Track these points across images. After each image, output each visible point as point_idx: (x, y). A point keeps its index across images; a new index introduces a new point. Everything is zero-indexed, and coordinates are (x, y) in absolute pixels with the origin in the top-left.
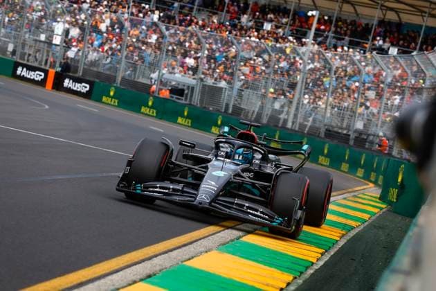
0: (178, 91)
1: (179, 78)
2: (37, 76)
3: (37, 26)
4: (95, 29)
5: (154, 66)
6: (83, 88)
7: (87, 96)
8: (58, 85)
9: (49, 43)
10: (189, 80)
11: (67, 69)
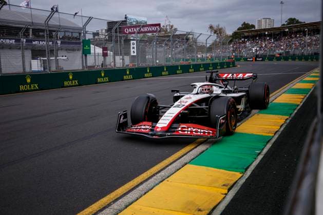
0: (280, 54)
1: (281, 51)
2: (252, 59)
3: (251, 50)
4: (262, 47)
5: (275, 51)
6: (261, 59)
7: (262, 60)
8: (256, 60)
9: (252, 52)
10: (283, 51)
11: (257, 56)
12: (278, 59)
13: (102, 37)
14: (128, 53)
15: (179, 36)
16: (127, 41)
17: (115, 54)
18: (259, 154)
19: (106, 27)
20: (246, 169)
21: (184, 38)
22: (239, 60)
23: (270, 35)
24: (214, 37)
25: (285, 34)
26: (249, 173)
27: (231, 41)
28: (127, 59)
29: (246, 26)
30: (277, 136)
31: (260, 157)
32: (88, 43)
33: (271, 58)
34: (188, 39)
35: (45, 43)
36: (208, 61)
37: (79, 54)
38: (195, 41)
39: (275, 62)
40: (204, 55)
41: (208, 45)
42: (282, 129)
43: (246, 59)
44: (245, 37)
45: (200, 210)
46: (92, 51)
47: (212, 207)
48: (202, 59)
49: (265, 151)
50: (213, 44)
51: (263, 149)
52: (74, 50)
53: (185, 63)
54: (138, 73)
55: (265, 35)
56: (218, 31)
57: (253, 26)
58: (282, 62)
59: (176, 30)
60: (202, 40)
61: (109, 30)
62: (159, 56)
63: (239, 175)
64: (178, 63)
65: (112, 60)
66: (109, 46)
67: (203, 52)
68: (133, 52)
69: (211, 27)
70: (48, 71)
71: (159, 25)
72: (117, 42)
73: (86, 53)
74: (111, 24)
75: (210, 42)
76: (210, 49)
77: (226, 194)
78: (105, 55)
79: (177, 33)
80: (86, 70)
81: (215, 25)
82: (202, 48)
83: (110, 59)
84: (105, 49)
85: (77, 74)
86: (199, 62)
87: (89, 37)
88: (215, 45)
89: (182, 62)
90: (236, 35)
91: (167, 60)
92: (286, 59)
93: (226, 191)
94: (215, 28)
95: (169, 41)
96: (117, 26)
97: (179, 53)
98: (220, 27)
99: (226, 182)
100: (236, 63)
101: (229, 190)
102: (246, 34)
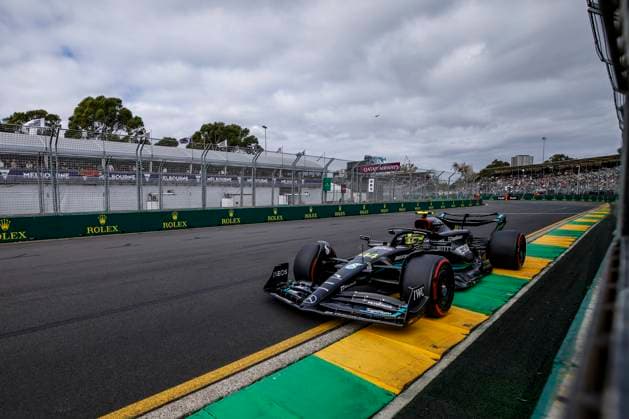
12: (539, 198)
13: (341, 176)
14: (365, 191)
15: (418, 175)
16: (365, 180)
17: (353, 191)
18: (512, 297)
19: (345, 167)
20: (494, 311)
21: (425, 177)
22: (488, 198)
23: (528, 173)
24: (458, 175)
25: (547, 171)
26: (497, 316)
27: (479, 179)
28: (364, 195)
29: (497, 164)
30: (535, 280)
31: (512, 301)
32: (329, 181)
33: (529, 197)
34: (428, 177)
35: (291, 182)
36: (451, 199)
37: (320, 191)
38: (437, 180)
39: (534, 202)
40: (446, 193)
41: (451, 183)
42: (543, 273)
43: (496, 198)
44: (496, 175)
45: (435, 347)
46: (332, 188)
47: (450, 345)
48: (443, 197)
49: (519, 295)
50: (457, 182)
51: (516, 293)
52: (315, 187)
53: (424, 200)
54: (374, 209)
55: (521, 173)
56: (463, 169)
57: (506, 164)
58: (544, 202)
59: (416, 168)
60: (444, 178)
61: (349, 169)
62: (397, 193)
63: (484, 317)
64: (417, 201)
65: (349, 196)
66: (348, 183)
67: (444, 190)
68: (371, 188)
69: (456, 165)
70: (292, 205)
71: (398, 164)
72: (355, 180)
73: (326, 189)
74: (351, 165)
75: (454, 179)
76: (453, 187)
77: (468, 335)
78: (343, 192)
79: (417, 171)
80: (325, 204)
81: (460, 163)
82: (444, 187)
83: (348, 196)
84: (343, 186)
85: (316, 208)
86: (440, 200)
87: (330, 176)
88: (459, 182)
89: (420, 200)
90: (485, 173)
91: (405, 197)
92: (549, 198)
93: (468, 332)
94: (460, 166)
95: (408, 179)
96: (356, 166)
97: (419, 190)
98: (467, 164)
99: (469, 323)
100: (484, 201)
101: (472, 331)
102: (496, 172)
